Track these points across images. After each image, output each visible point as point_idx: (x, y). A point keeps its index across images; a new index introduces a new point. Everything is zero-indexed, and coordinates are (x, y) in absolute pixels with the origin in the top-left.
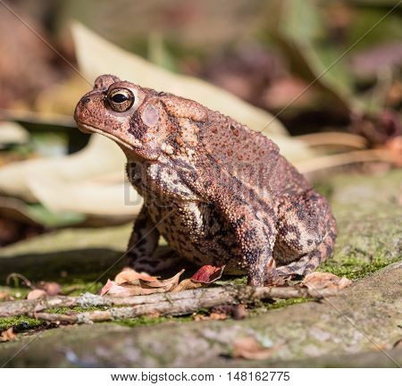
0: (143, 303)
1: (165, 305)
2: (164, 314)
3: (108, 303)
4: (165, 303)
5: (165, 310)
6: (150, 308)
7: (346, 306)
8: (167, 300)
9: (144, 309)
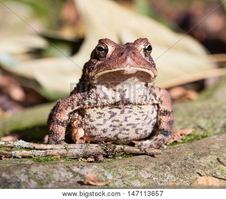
0: (52, 149)
1: (64, 151)
2: (63, 156)
3: (31, 147)
4: (64, 150)
5: (64, 154)
6: (55, 152)
7: (168, 159)
8: (66, 149)
9: (52, 152)
